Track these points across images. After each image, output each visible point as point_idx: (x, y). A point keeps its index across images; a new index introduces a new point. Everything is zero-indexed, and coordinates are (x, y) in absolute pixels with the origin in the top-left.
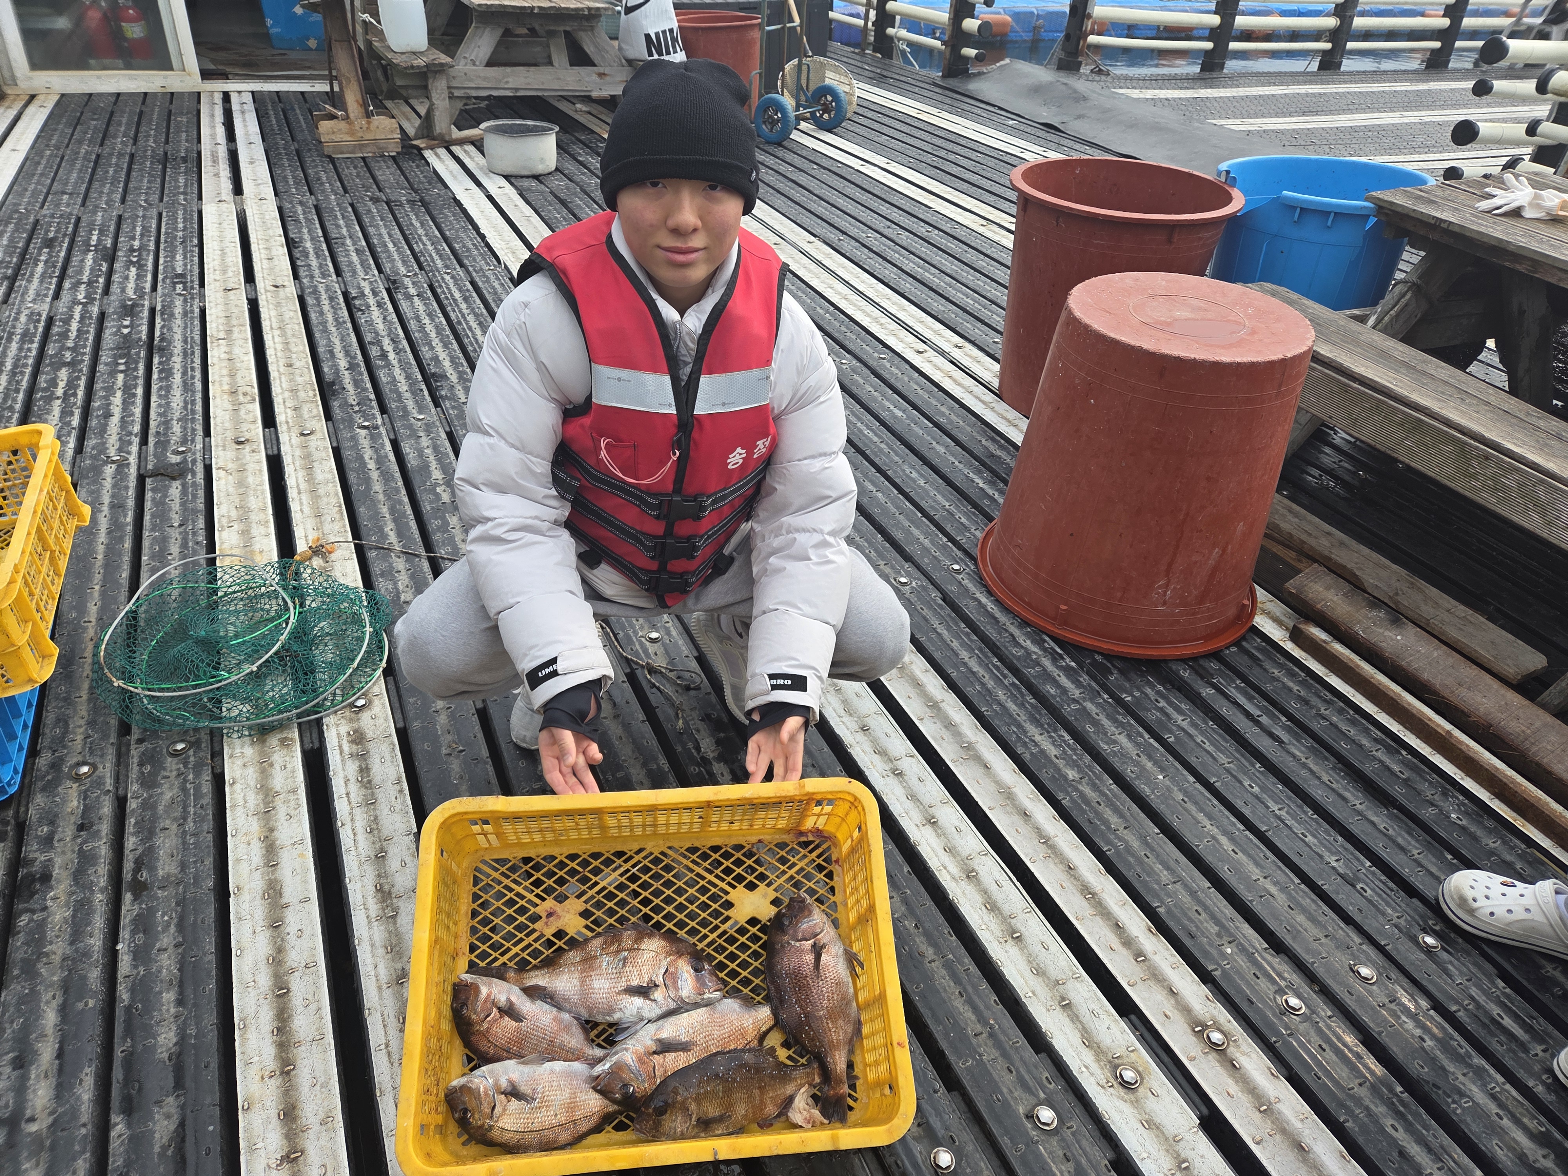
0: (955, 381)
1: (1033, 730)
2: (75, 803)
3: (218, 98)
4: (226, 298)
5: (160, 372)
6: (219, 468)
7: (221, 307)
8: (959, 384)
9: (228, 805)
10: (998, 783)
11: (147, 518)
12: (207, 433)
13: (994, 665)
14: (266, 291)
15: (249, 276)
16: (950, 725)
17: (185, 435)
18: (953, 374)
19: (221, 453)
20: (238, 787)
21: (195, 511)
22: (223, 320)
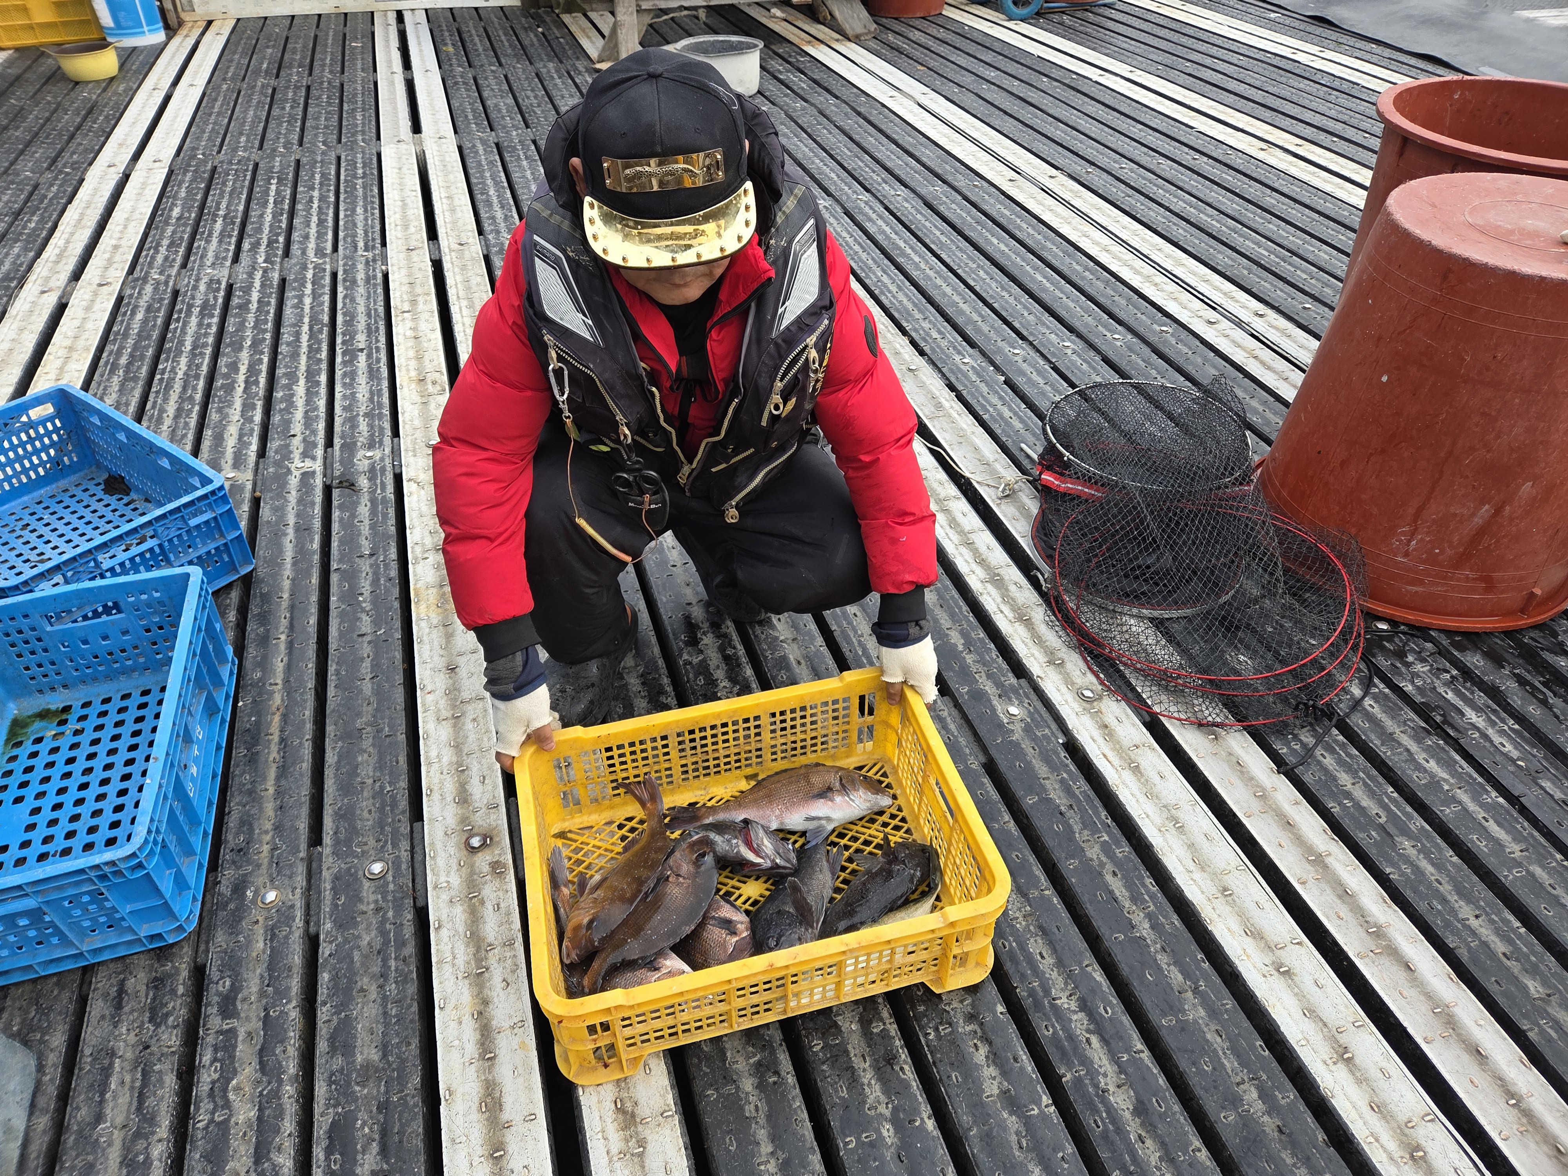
0: (1263, 363)
1: (1465, 911)
2: (261, 945)
3: (392, 18)
4: (409, 259)
5: (344, 354)
6: (409, 480)
7: (404, 272)
8: (1269, 368)
9: (434, 960)
10: (1429, 996)
11: (335, 544)
12: (396, 433)
13: (1389, 798)
14: (451, 250)
15: (432, 233)
16: (1345, 894)
17: (372, 435)
18: (1258, 352)
19: (412, 460)
20: (444, 933)
21: (386, 536)
22: (406, 288)
